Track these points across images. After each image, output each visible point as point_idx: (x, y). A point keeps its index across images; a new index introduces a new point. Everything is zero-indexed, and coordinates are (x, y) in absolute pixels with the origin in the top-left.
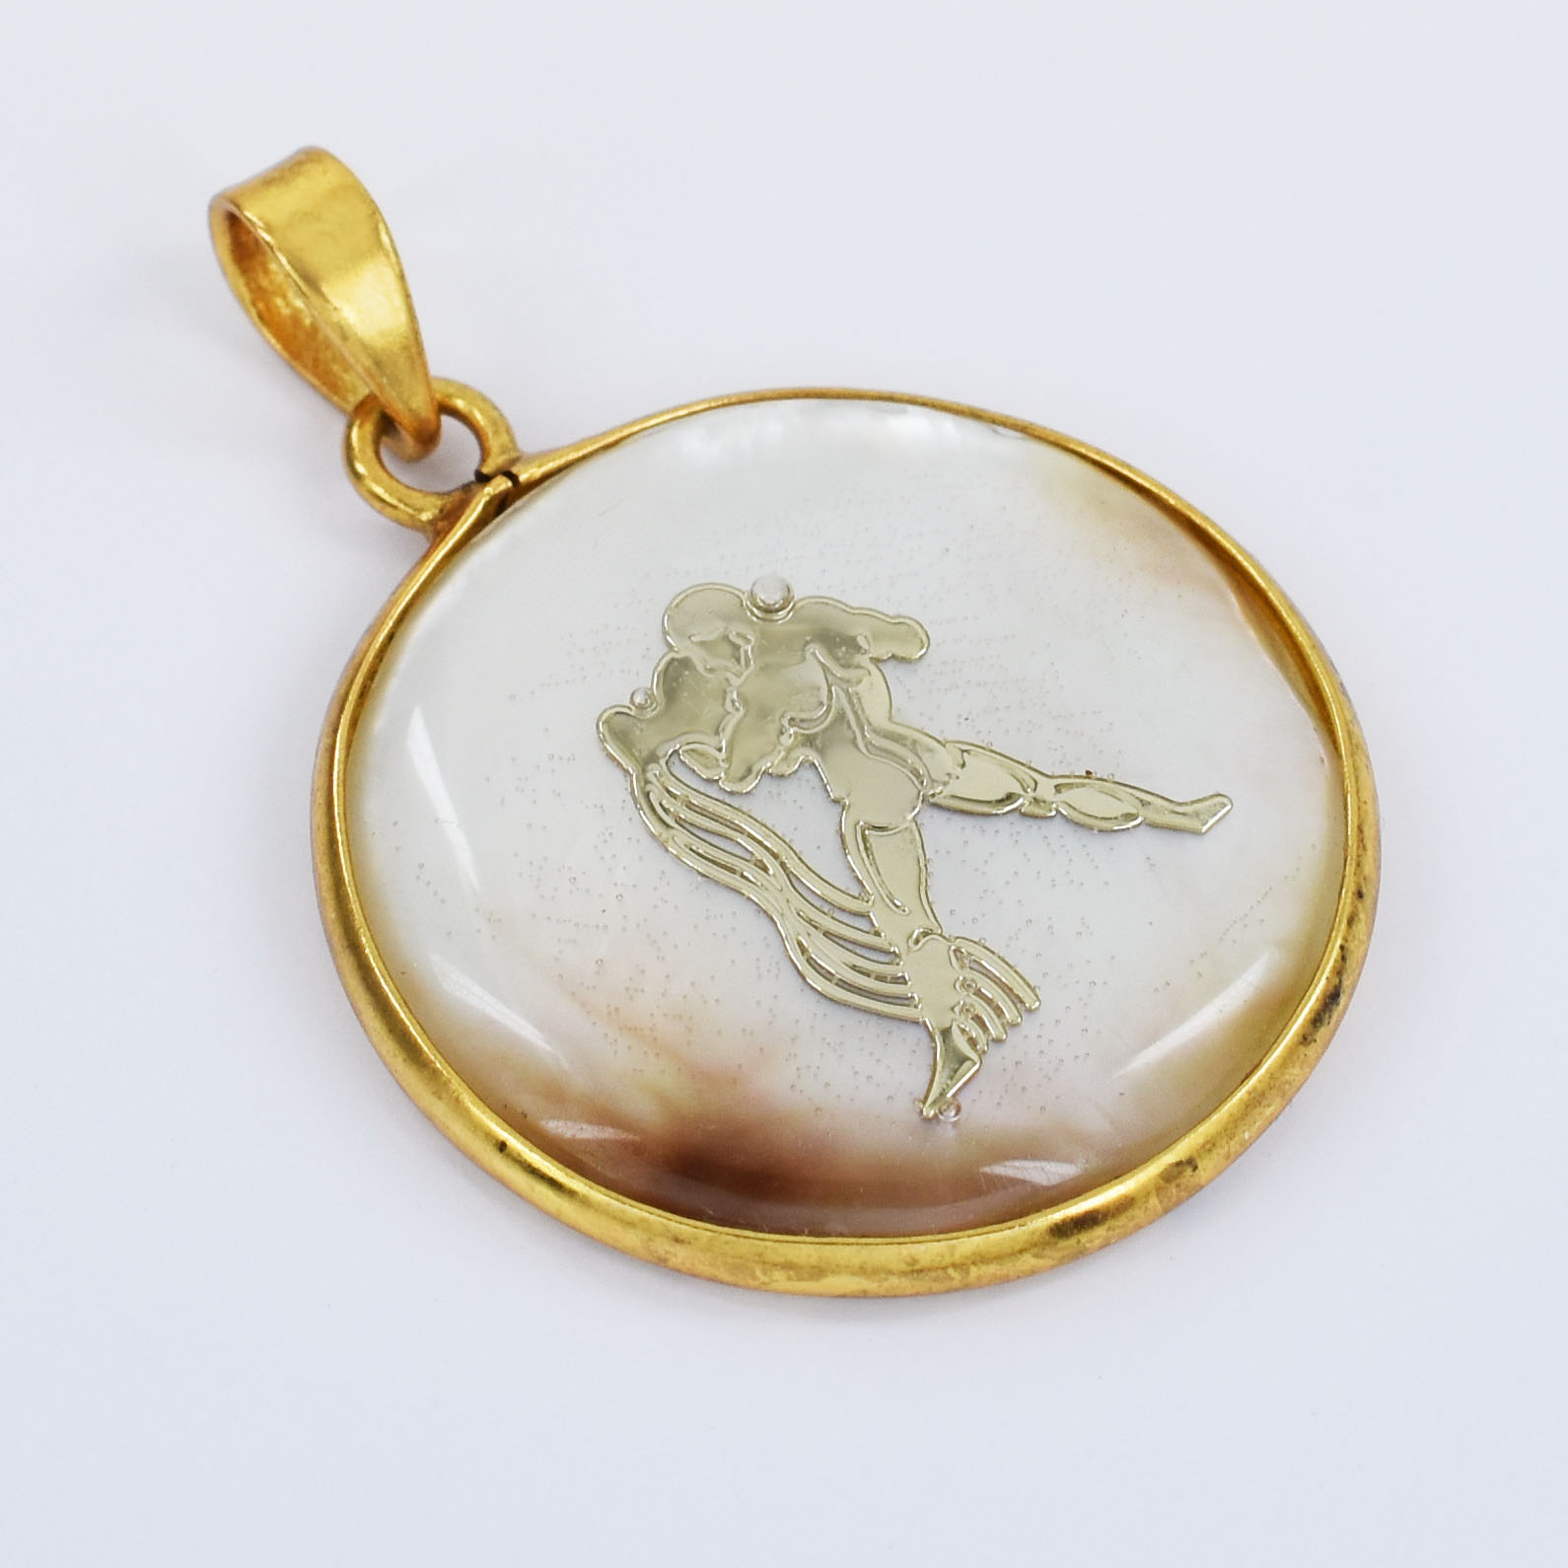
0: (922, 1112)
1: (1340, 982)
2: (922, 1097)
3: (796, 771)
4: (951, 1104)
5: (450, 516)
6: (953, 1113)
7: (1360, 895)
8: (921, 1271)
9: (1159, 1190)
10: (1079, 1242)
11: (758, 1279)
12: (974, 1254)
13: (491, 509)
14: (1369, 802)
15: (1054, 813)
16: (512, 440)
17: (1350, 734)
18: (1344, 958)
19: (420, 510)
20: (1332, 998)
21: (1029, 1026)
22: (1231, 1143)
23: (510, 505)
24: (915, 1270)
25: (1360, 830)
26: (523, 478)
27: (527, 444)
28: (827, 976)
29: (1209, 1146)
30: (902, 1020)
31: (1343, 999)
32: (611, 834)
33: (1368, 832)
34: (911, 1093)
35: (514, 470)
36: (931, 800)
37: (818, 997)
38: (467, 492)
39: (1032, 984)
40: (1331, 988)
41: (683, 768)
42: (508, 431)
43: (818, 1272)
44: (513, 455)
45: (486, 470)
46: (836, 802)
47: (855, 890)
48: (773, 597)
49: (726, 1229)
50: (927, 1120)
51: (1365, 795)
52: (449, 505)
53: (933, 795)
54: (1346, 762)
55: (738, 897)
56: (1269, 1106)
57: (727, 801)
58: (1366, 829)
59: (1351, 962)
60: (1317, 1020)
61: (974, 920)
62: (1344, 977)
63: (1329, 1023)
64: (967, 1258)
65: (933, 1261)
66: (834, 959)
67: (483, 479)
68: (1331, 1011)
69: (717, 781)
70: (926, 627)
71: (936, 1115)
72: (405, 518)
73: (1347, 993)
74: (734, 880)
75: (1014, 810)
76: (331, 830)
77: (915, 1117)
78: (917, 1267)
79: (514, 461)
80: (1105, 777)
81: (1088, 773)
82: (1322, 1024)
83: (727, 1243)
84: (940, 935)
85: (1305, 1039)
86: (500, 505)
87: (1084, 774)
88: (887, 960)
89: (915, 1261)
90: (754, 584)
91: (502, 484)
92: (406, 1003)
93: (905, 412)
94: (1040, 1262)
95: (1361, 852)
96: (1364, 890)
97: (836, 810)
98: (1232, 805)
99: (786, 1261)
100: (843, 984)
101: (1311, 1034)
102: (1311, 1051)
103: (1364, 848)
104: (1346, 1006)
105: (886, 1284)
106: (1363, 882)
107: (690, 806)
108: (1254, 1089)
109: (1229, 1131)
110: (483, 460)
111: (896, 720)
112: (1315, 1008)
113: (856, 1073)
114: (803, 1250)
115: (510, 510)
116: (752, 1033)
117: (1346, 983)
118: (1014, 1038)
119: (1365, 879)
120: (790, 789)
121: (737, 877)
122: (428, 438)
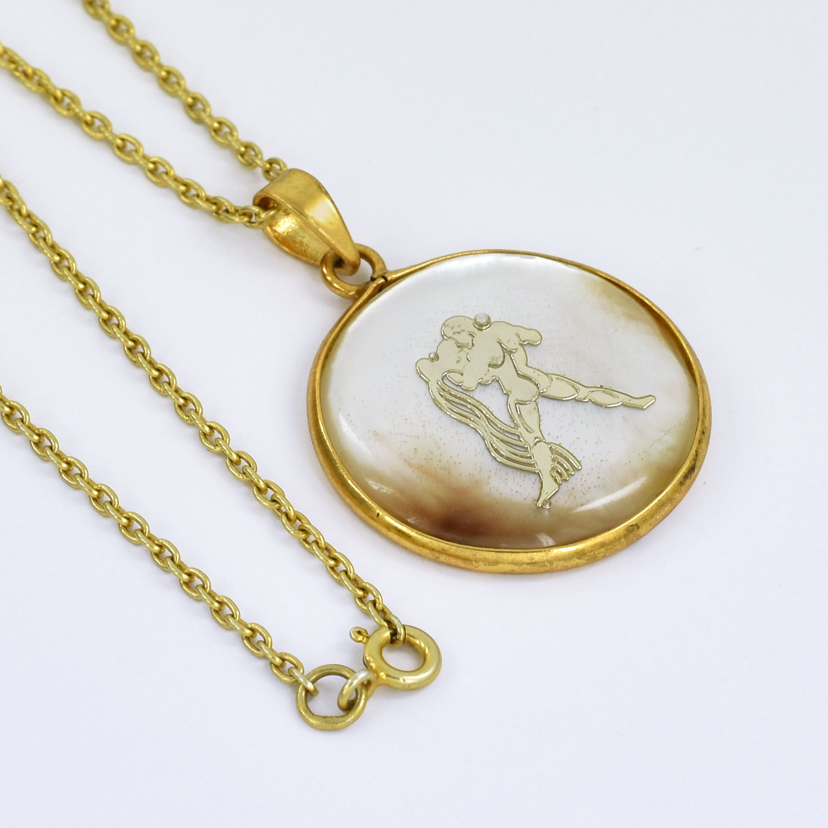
0: (536, 505)
1: (695, 463)
2: (537, 500)
3: (491, 383)
4: (548, 502)
5: (360, 293)
6: (548, 505)
7: (703, 433)
8: (534, 563)
9: (625, 536)
10: (594, 554)
11: (473, 565)
12: (555, 556)
13: (376, 291)
14: (708, 400)
15: (587, 400)
16: (385, 266)
17: (701, 377)
18: (697, 455)
19: (349, 291)
20: (692, 469)
21: (578, 475)
22: (654, 520)
23: (384, 289)
24: (533, 563)
25: (704, 409)
26: (389, 278)
27: (390, 267)
28: (502, 456)
29: (644, 520)
30: (529, 472)
31: (696, 471)
32: (421, 404)
33: (707, 411)
34: (533, 498)
35: (386, 276)
36: (543, 394)
37: (498, 463)
38: (367, 285)
39: (579, 460)
40: (691, 465)
41: (448, 381)
42: (383, 263)
43: (497, 563)
44: (385, 271)
45: (375, 276)
46: (506, 394)
47: (513, 426)
48: (483, 321)
49: (462, 546)
50: (538, 507)
51: (706, 398)
52: (360, 289)
53: (543, 393)
54: (699, 385)
55: (468, 427)
56: (666, 507)
57: (465, 392)
58: (706, 410)
59: (700, 457)
60: (686, 476)
61: (557, 437)
62: (697, 462)
63: (690, 478)
64: (552, 558)
65: (539, 559)
66: (504, 449)
67: (373, 279)
68: (691, 474)
69: (461, 386)
70: (541, 333)
71: (542, 506)
72: (344, 294)
73: (698, 467)
74: (467, 421)
75: (573, 399)
76: (315, 401)
77: (534, 506)
78: (533, 561)
79: (385, 273)
80: (608, 388)
81: (601, 386)
82: (688, 478)
83: (461, 551)
84: (545, 442)
85: (681, 483)
86: (380, 289)
87: (600, 386)
88: (524, 450)
89: (533, 559)
90: (476, 316)
91: (382, 281)
92: (342, 463)
93: (534, 258)
94: (580, 561)
95: (704, 418)
96: (705, 431)
97: (506, 397)
98: (655, 399)
99: (484, 558)
100: (508, 458)
101: (684, 482)
102: (683, 488)
103: (705, 416)
104: (697, 474)
105: (522, 568)
106: (705, 429)
107: (450, 394)
108: (661, 499)
109: (652, 515)
110: (374, 273)
111: (529, 366)
112: (685, 472)
113: (512, 490)
114: (490, 555)
115: (383, 291)
116: (473, 475)
117: (698, 464)
118: (572, 480)
119: (705, 427)
120: (489, 389)
121: (468, 420)
122: (355, 267)
